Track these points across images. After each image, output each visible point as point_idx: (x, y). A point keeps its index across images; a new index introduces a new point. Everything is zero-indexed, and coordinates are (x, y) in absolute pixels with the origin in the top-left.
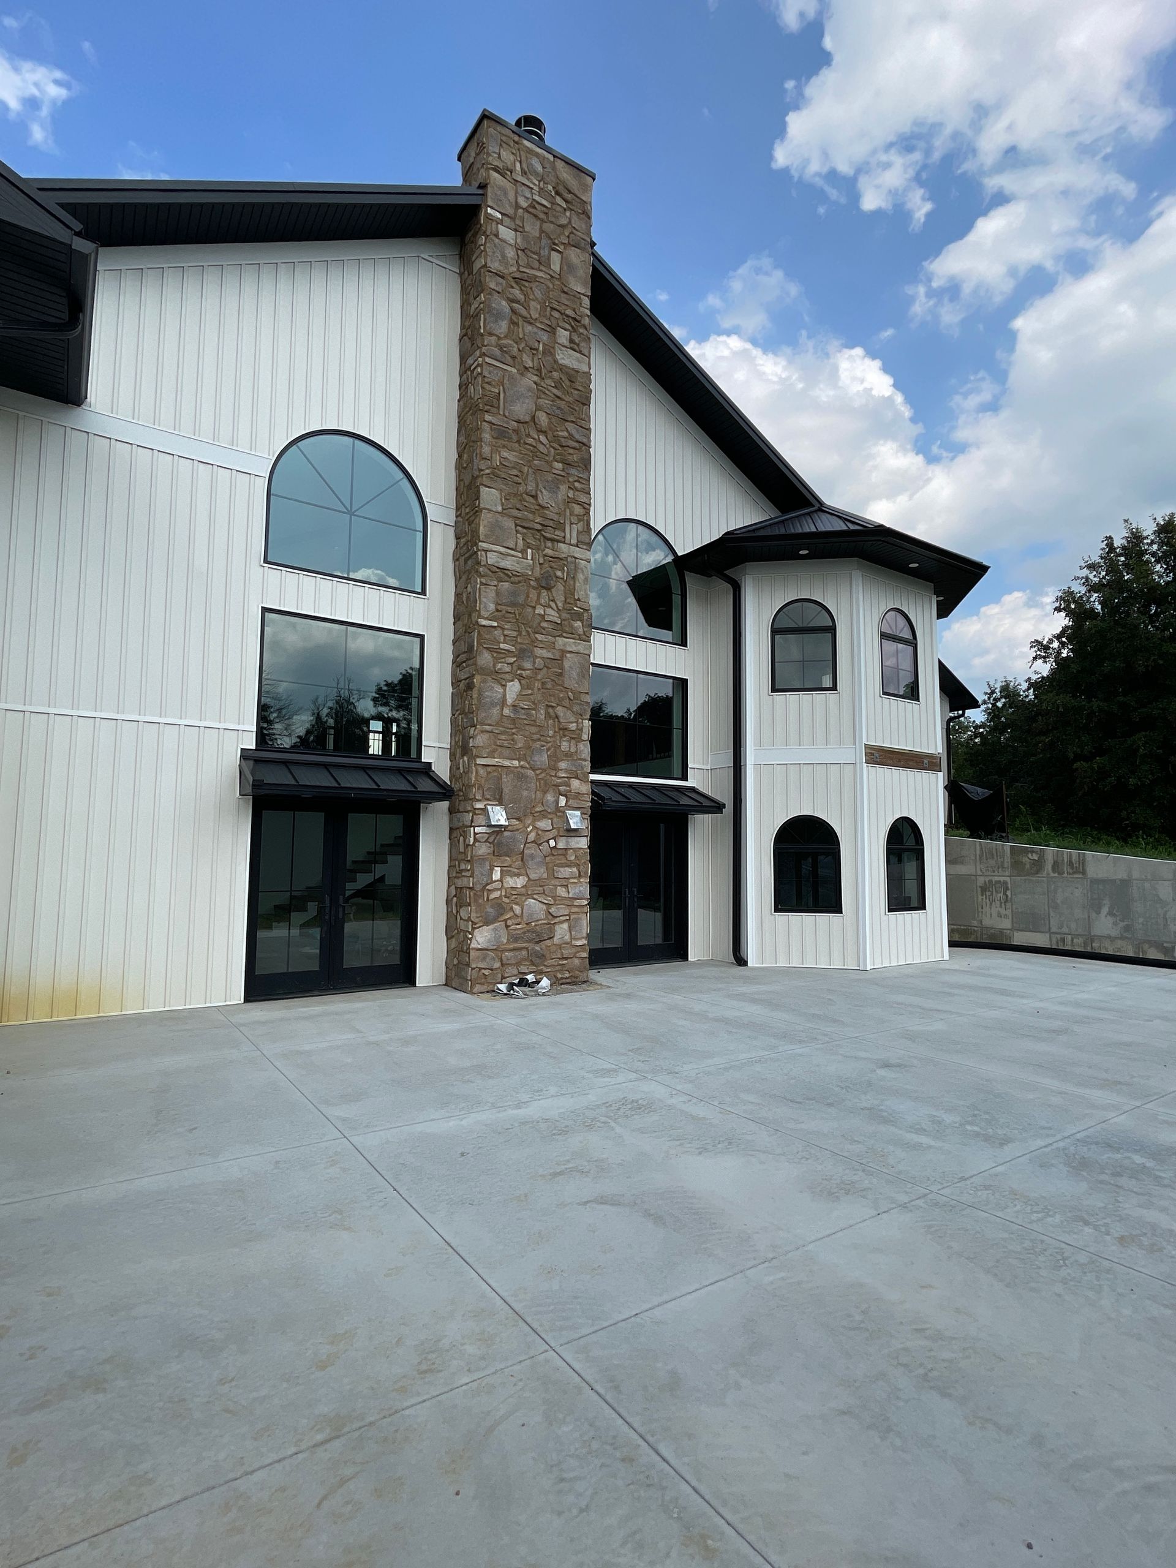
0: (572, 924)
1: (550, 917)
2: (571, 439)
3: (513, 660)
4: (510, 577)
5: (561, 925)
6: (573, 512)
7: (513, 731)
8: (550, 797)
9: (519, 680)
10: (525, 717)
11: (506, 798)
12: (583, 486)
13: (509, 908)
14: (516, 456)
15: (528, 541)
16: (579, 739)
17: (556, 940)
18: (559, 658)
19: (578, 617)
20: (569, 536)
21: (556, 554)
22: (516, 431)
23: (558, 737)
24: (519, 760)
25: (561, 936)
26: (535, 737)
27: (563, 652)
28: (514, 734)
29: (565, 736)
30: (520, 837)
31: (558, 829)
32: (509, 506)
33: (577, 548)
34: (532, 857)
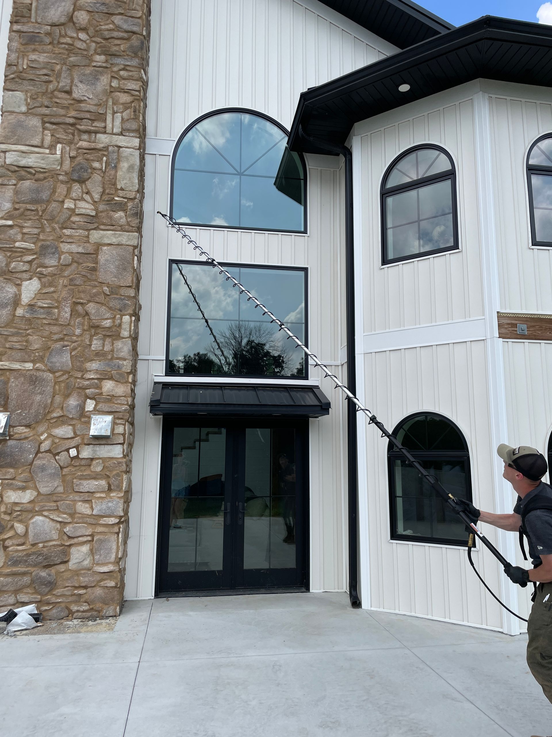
0: (96, 546)
1: (65, 538)
2: (118, 31)
3: (30, 258)
4: (34, 175)
5: (79, 548)
6: (117, 101)
7: (28, 332)
8: (73, 402)
9: (39, 278)
10: (44, 316)
11: (12, 404)
12: (130, 74)
13: (9, 526)
14: (46, 57)
15: (58, 136)
16: (117, 336)
17: (72, 565)
18: (92, 252)
19: (121, 207)
20: (111, 125)
21: (93, 145)
22: (48, 34)
23: (88, 336)
24: (34, 362)
25: (77, 561)
26: (55, 337)
27: (98, 246)
28: (29, 335)
29: (96, 334)
30: (27, 445)
31: (83, 436)
32: (35, 105)
33: (120, 137)
34: (43, 468)
